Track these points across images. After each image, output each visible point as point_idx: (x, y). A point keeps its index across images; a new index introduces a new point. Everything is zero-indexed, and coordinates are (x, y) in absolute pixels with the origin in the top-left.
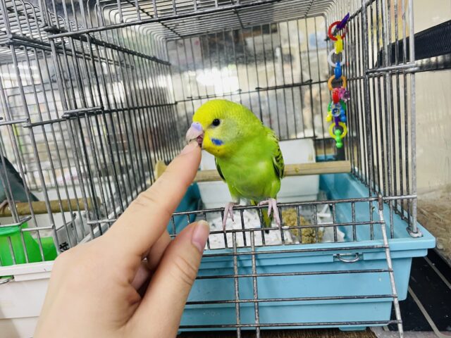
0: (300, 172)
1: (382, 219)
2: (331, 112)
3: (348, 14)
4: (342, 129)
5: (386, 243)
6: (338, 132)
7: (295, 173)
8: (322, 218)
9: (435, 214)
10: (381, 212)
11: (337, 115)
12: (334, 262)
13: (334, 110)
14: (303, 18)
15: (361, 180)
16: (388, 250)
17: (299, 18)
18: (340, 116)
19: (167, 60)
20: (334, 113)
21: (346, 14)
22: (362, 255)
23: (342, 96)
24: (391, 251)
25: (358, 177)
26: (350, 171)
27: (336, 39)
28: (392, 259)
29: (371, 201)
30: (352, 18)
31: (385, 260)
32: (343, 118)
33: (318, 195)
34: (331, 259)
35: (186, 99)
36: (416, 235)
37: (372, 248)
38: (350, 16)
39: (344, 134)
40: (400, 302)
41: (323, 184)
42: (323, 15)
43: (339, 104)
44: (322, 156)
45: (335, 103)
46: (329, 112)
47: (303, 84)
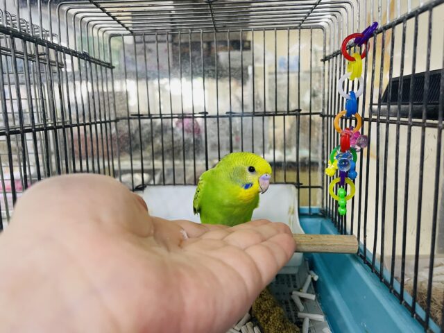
2: (336, 162)
3: (376, 24)
6: (342, 192)
8: (303, 299)
11: (345, 170)
13: (341, 162)
14: (296, 28)
15: (380, 276)
17: (290, 28)
18: (348, 171)
20: (340, 165)
21: (370, 24)
25: (371, 266)
26: (354, 251)
27: (352, 59)
32: (352, 174)
38: (379, 27)
42: (321, 28)
43: (348, 152)
44: (305, 208)
45: (343, 150)
46: (332, 162)
47: (289, 113)
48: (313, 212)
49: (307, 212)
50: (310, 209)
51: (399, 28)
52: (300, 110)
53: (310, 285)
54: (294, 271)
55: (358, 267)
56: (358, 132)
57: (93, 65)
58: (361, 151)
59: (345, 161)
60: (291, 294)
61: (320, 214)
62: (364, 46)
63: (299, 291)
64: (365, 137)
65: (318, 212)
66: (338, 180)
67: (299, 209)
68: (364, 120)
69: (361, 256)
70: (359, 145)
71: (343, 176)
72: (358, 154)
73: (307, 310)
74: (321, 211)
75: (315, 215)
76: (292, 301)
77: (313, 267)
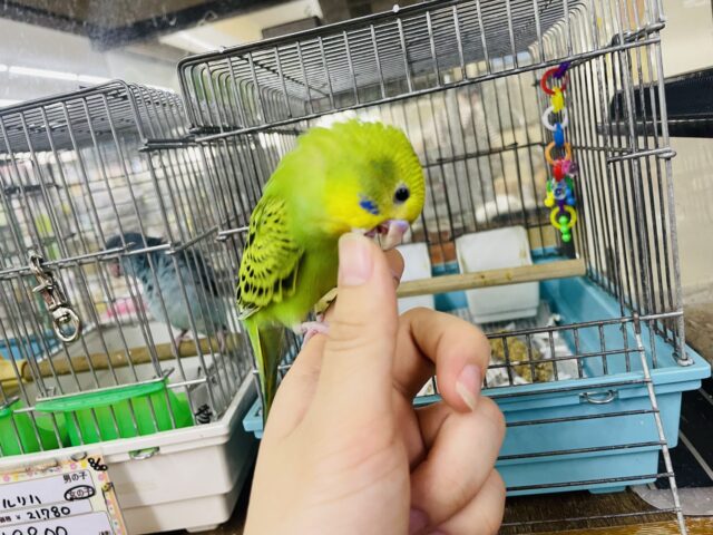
0: (513, 280)
1: (640, 345)
2: (553, 192)
4: (568, 216)
5: (648, 377)
6: (563, 219)
7: (506, 281)
9: (708, 325)
10: (638, 336)
11: (562, 197)
12: (581, 404)
13: (556, 191)
15: (603, 286)
16: (650, 385)
18: (566, 199)
20: (557, 193)
22: (617, 392)
23: (566, 171)
24: (654, 386)
25: (597, 281)
26: (584, 272)
27: (554, 93)
28: (657, 396)
29: (624, 323)
31: (648, 397)
32: (570, 200)
33: (539, 309)
34: (576, 400)
36: (685, 363)
37: (630, 383)
39: (573, 222)
40: (670, 450)
41: (544, 292)
43: (563, 181)
44: (539, 249)
45: (558, 180)
46: (549, 193)
47: (504, 149)
48: (548, 252)
49: (542, 253)
50: (544, 250)
51: (582, 69)
52: (516, 144)
54: (533, 313)
56: (568, 161)
59: (560, 190)
61: (556, 253)
65: (553, 251)
66: (557, 209)
67: (532, 252)
71: (562, 204)
74: (557, 249)
75: (551, 255)
77: (554, 310)
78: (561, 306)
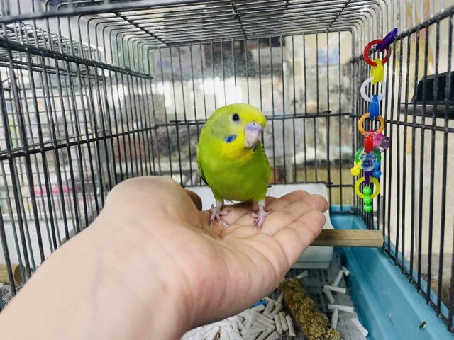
2: (361, 163)
3: (396, 30)
6: (367, 190)
8: (334, 293)
11: (370, 169)
13: (365, 162)
14: (324, 32)
17: (318, 32)
18: (373, 171)
19: (147, 72)
20: (364, 165)
21: (391, 30)
23: (376, 143)
25: (395, 260)
26: (380, 245)
27: (375, 65)
30: (403, 35)
32: (377, 173)
33: (331, 262)
35: (169, 123)
38: (399, 33)
39: (375, 194)
42: (350, 30)
43: (372, 152)
44: (337, 206)
45: (367, 151)
46: (357, 162)
47: (318, 115)
48: (345, 210)
49: (339, 210)
50: (342, 208)
51: (413, 36)
52: (329, 111)
53: (341, 279)
54: (326, 266)
55: (384, 261)
56: (381, 134)
57: (134, 78)
58: (385, 151)
59: (369, 161)
60: (322, 287)
61: (352, 212)
62: (385, 51)
63: (330, 285)
64: (387, 138)
65: (349, 210)
66: (363, 179)
67: (330, 207)
68: (386, 122)
69: (386, 250)
70: (382, 146)
71: (368, 175)
72: (382, 154)
73: (337, 303)
74: (352, 209)
75: (347, 213)
76: (324, 294)
77: (344, 263)
78: (351, 261)
